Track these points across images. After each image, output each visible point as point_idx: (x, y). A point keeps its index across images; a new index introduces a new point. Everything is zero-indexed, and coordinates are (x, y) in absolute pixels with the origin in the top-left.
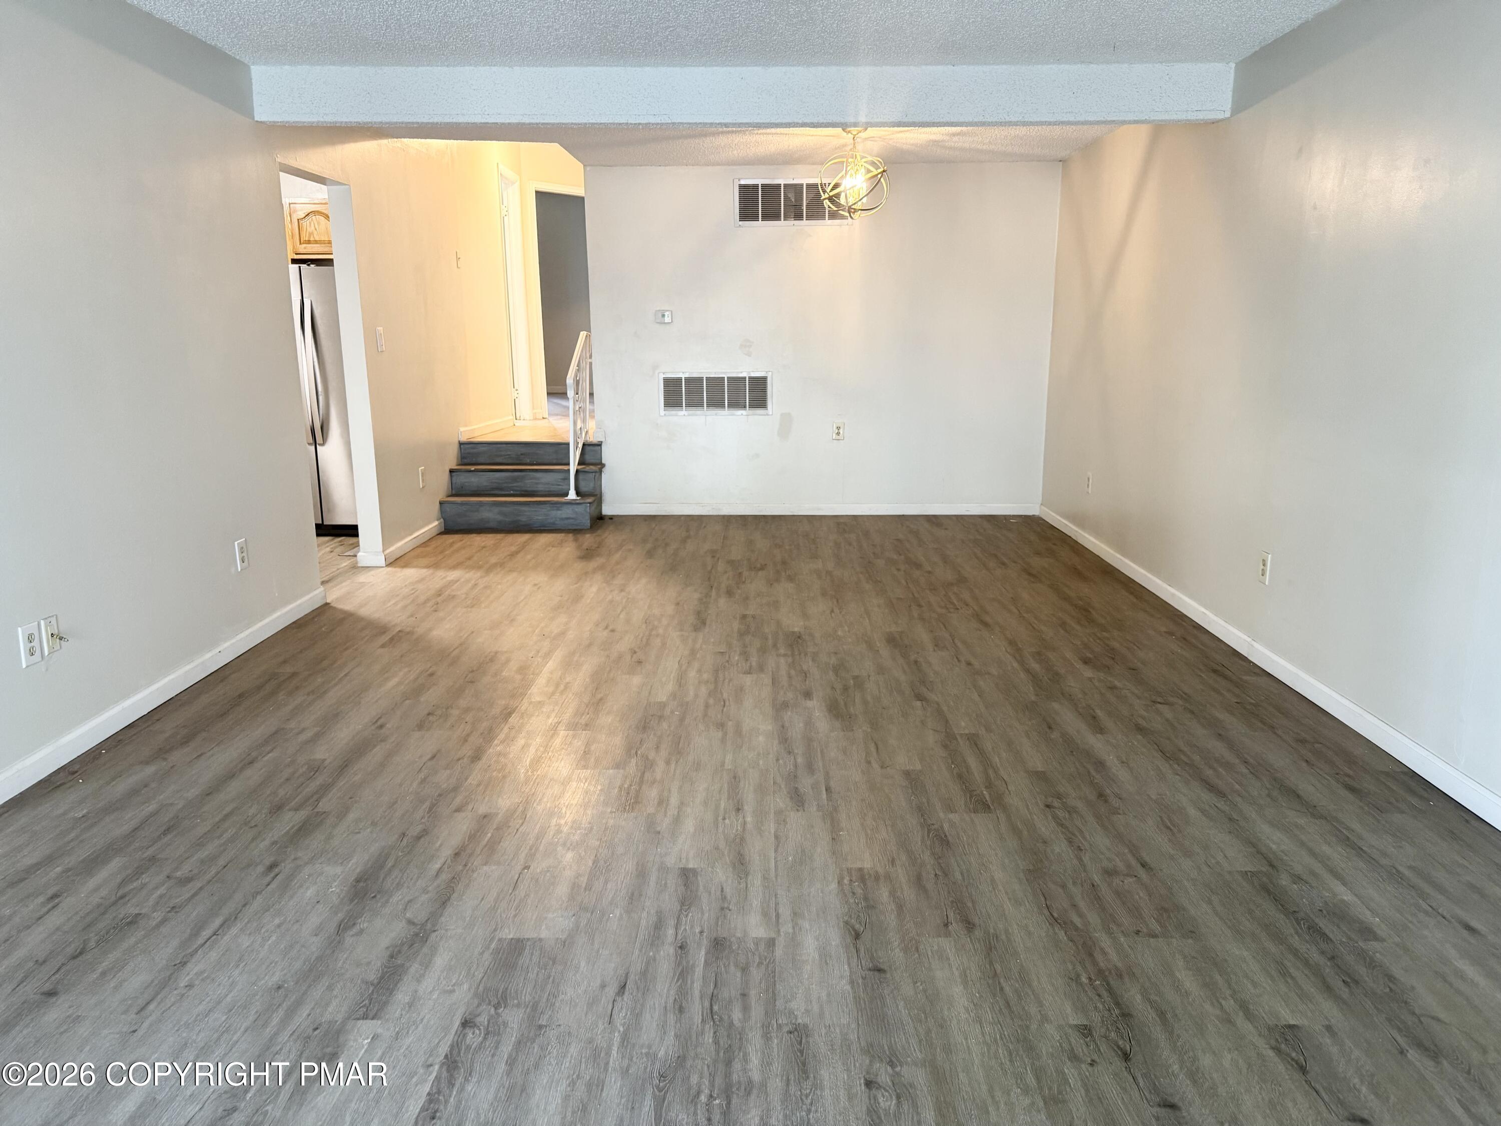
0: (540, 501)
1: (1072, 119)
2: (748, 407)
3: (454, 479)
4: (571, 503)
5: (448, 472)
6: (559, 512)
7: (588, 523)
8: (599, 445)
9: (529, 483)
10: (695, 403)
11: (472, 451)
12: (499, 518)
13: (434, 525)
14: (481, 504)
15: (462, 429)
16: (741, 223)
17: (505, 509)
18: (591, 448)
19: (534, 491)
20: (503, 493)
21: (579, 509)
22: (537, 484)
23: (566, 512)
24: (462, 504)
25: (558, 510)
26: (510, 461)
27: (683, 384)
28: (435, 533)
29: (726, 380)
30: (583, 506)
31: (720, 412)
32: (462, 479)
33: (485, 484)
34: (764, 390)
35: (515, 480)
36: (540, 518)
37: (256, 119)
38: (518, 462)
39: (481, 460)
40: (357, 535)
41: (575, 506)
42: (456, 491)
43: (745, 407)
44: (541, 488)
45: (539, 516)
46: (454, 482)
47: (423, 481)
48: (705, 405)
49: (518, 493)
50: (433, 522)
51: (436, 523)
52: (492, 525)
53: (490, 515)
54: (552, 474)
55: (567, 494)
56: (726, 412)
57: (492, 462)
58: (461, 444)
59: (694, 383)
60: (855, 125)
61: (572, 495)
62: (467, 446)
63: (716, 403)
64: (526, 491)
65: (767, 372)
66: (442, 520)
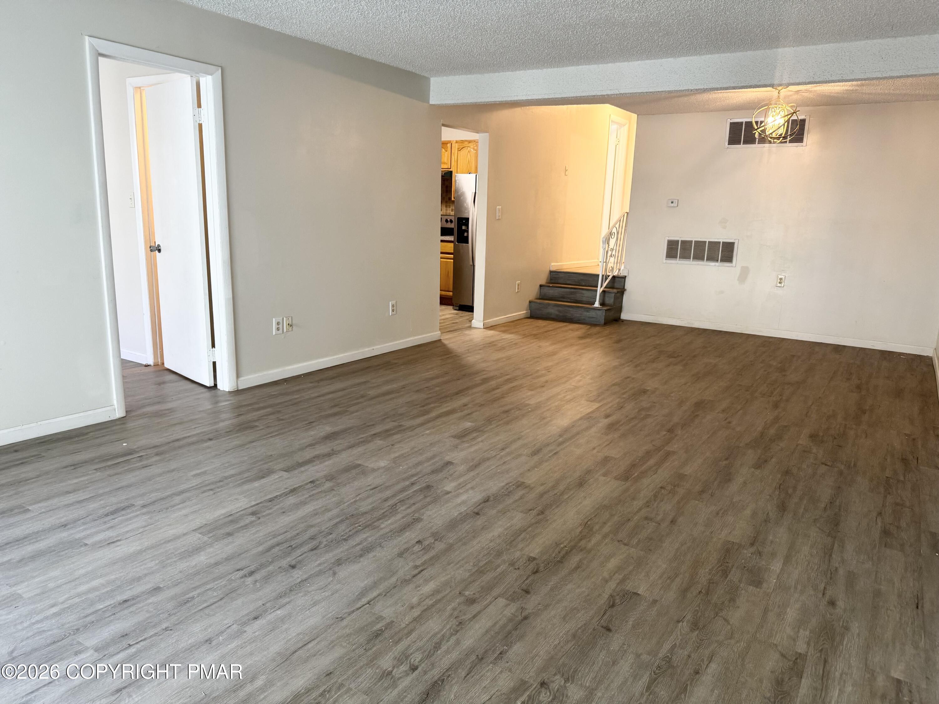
0: (578, 306)
1: (880, 76)
2: (719, 261)
3: (542, 290)
4: (596, 309)
5: (538, 286)
6: (588, 313)
7: (603, 322)
8: (625, 277)
9: (578, 297)
10: (685, 256)
11: (555, 276)
12: (557, 313)
13: (523, 313)
14: (549, 304)
15: (553, 264)
16: (730, 146)
17: (560, 308)
18: (619, 279)
19: (580, 301)
20: (565, 300)
21: (599, 313)
22: (582, 297)
23: (592, 314)
24: (540, 304)
25: (587, 312)
26: (574, 283)
27: (680, 244)
28: (522, 317)
29: (707, 243)
30: (601, 311)
31: (701, 263)
32: (547, 291)
33: (556, 294)
34: (732, 251)
35: (571, 293)
36: (578, 315)
37: (430, 103)
38: (578, 284)
39: (560, 281)
40: (473, 311)
41: (597, 311)
42: (542, 297)
43: (717, 261)
44: (584, 299)
45: (576, 314)
46: (541, 291)
47: (518, 288)
48: (692, 258)
49: (572, 301)
50: (523, 311)
51: (525, 312)
52: (552, 316)
53: (553, 311)
54: (590, 292)
55: (594, 304)
56: (705, 263)
57: (565, 283)
58: (551, 272)
59: (686, 244)
60: (780, 85)
61: (597, 305)
62: (554, 273)
63: (699, 257)
64: (576, 300)
65: (735, 239)
66: (529, 311)
